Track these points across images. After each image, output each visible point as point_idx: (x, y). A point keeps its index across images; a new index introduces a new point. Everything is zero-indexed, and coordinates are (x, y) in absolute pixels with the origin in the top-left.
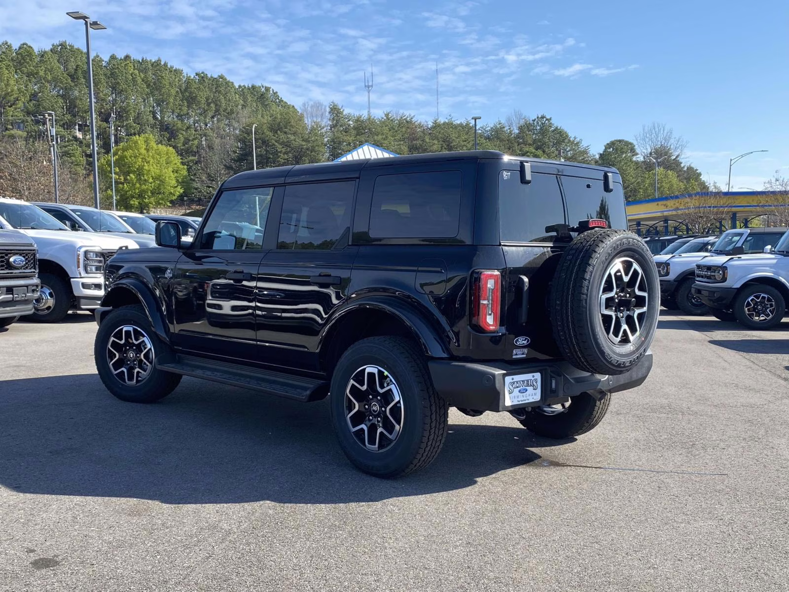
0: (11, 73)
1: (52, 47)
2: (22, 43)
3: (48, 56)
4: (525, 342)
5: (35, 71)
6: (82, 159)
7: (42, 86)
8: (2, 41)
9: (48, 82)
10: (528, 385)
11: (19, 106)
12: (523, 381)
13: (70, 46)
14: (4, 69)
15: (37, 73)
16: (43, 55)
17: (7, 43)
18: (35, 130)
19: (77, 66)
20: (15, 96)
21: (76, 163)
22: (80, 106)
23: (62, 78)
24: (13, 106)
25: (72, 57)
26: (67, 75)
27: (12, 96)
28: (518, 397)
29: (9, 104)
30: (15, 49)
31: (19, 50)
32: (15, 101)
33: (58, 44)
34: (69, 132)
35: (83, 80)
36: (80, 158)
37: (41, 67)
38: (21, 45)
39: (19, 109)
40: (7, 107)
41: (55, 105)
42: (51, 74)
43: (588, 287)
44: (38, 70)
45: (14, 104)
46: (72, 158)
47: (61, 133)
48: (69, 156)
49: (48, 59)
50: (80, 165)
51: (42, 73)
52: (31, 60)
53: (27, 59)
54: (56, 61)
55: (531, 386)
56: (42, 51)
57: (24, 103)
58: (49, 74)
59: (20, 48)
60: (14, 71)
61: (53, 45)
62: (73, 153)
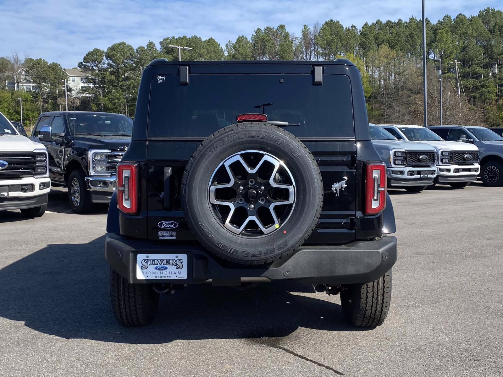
0: (449, 36)
1: (479, 13)
2: (458, 14)
3: (475, 20)
4: (172, 226)
5: (465, 32)
6: (495, 88)
7: (470, 41)
8: (445, 16)
9: (474, 37)
10: (169, 264)
11: (453, 57)
12: (161, 260)
13: (492, 10)
14: (444, 34)
15: (466, 33)
16: (472, 19)
17: (447, 16)
18: (463, 71)
19: (496, 24)
20: (450, 50)
21: (491, 92)
22: (495, 51)
23: (484, 34)
24: (449, 58)
25: (492, 18)
26: (488, 31)
27: (449, 51)
28: (154, 273)
29: (446, 56)
30: (453, 19)
31: (456, 19)
32: (450, 54)
33: (484, 10)
34: (486, 71)
35: (498, 32)
36: (494, 88)
37: (469, 28)
38: (458, 15)
39: (452, 59)
40: (445, 59)
41: (477, 53)
42: (476, 32)
43: (187, 178)
44: (467, 31)
45: (449, 56)
46: (488, 88)
47: (481, 72)
48: (486, 87)
49: (475, 22)
50: (494, 93)
51: (470, 32)
52: (463, 25)
53: (460, 24)
54: (481, 23)
55: (173, 265)
56: (471, 17)
57: (456, 54)
58: (475, 32)
59: (457, 18)
60: (451, 34)
61: (480, 12)
62: (489, 85)
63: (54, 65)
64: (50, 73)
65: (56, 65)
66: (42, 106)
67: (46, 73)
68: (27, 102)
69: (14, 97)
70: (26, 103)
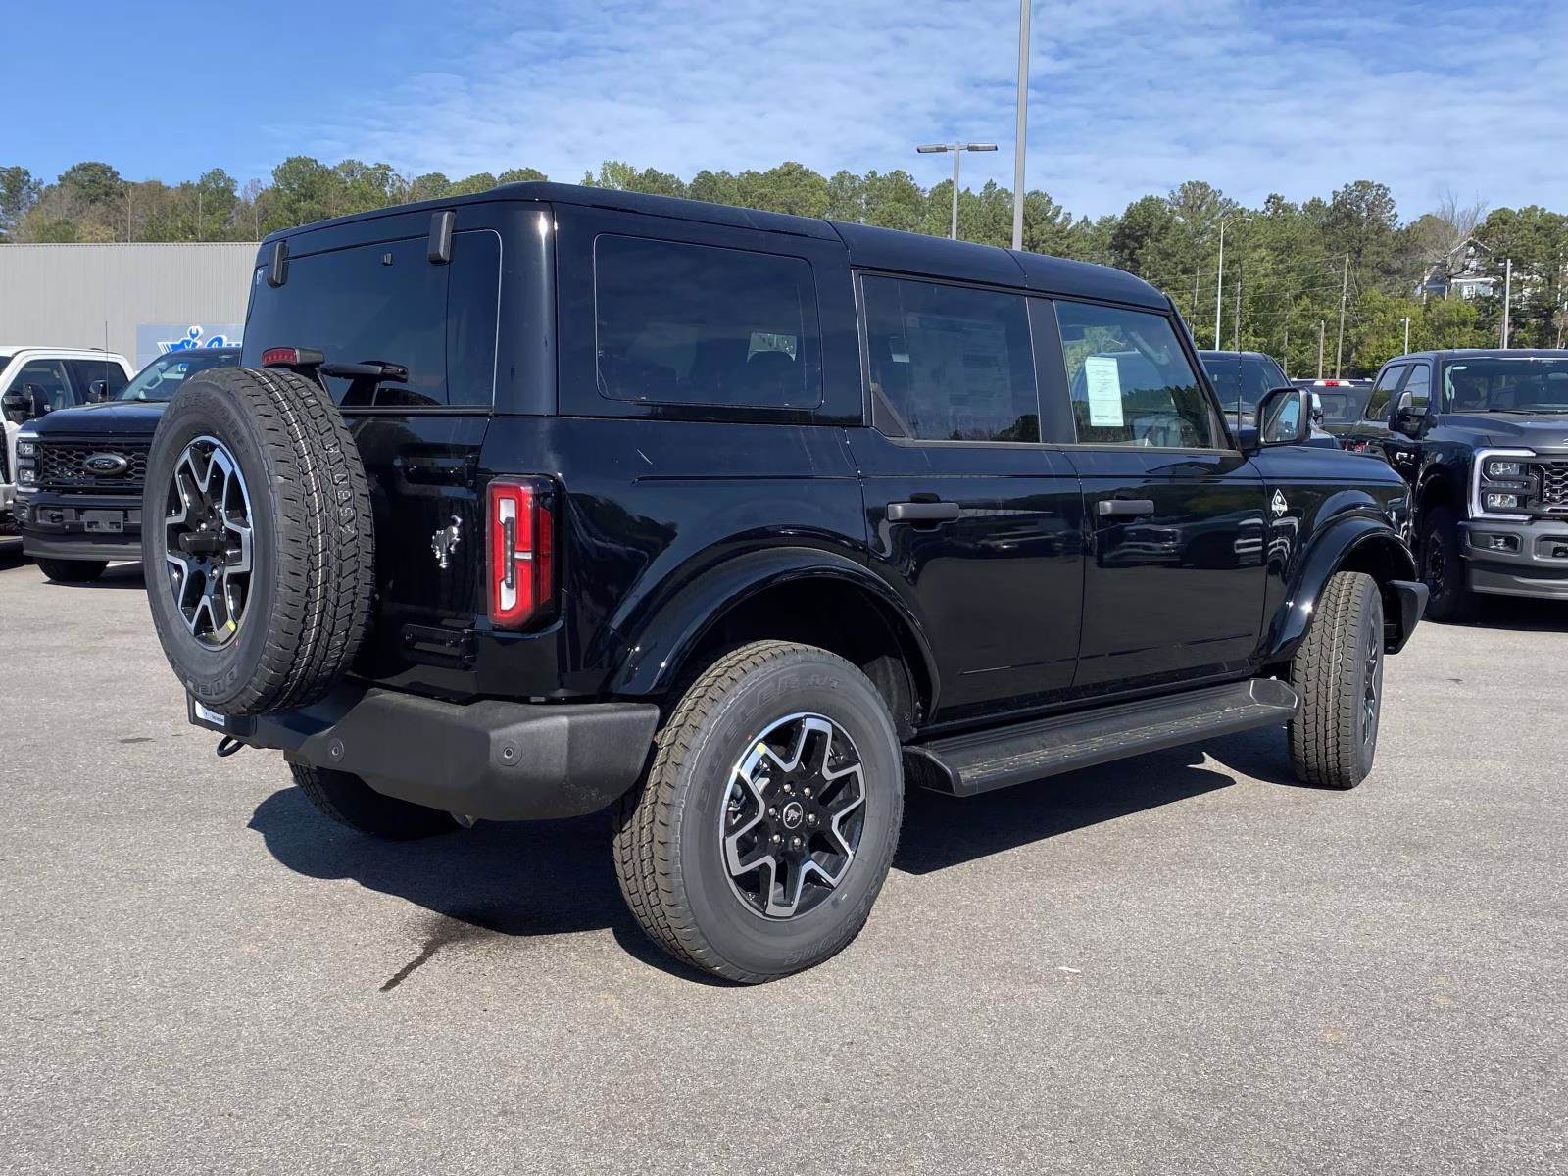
63: (1551, 222)
64: (1534, 244)
65: (1557, 221)
66: (1509, 336)
67: (1523, 245)
68: (1465, 327)
69: (1429, 315)
70: (1460, 330)
